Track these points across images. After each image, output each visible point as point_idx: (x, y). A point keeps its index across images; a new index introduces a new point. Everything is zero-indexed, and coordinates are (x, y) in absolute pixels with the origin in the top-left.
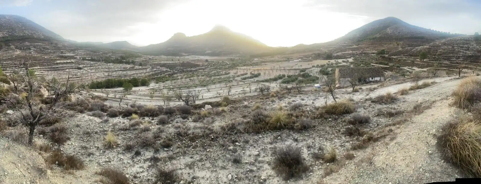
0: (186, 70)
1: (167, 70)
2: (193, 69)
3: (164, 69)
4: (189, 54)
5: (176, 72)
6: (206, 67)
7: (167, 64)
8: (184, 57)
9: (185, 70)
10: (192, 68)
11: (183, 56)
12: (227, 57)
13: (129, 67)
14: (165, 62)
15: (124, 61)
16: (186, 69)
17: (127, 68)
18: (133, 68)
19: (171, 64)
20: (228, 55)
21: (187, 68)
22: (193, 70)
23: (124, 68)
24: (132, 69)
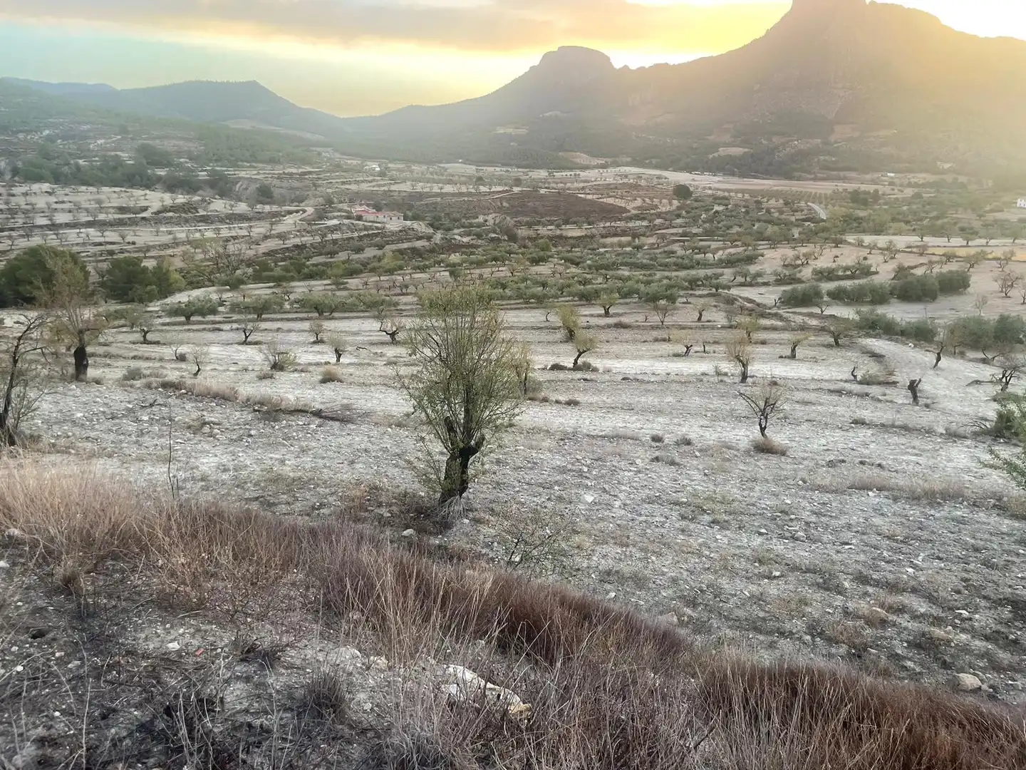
0: (531, 233)
1: (405, 231)
2: (573, 232)
3: (394, 223)
4: (609, 160)
5: (466, 240)
6: (658, 221)
7: (429, 195)
8: (578, 172)
9: (523, 232)
10: (566, 222)
11: (571, 169)
12: (841, 186)
13: (156, 206)
14: (419, 187)
15: (162, 172)
16: (530, 225)
17: (145, 209)
18: (187, 208)
19: (448, 200)
20: (853, 174)
21: (539, 223)
22: (570, 234)
23: (122, 210)
24: (185, 213)
